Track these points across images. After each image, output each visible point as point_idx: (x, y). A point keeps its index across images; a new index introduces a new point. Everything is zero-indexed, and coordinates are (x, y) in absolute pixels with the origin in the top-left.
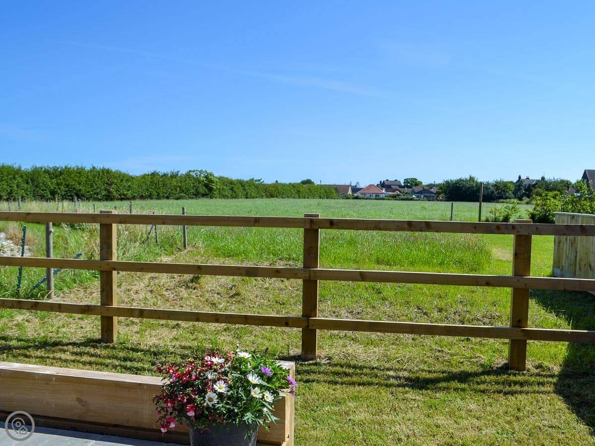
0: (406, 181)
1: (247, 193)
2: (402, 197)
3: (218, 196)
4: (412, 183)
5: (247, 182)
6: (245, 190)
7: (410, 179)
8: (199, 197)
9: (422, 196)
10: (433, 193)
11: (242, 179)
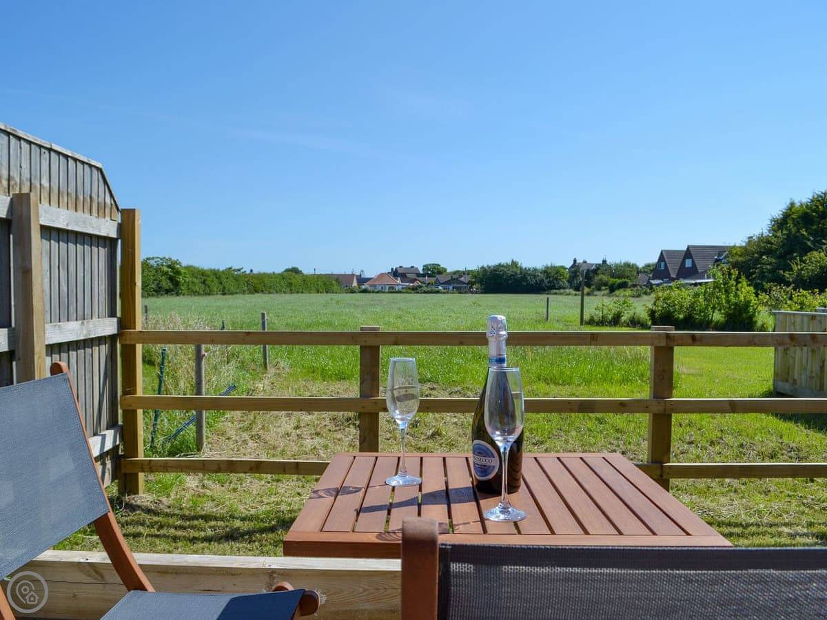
0: (426, 267)
1: (224, 288)
2: (425, 289)
3: (186, 292)
4: (433, 271)
5: (223, 272)
6: (221, 283)
7: (430, 265)
8: (162, 295)
9: (451, 287)
10: (465, 284)
11: (216, 268)
